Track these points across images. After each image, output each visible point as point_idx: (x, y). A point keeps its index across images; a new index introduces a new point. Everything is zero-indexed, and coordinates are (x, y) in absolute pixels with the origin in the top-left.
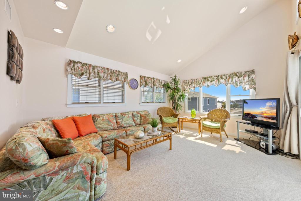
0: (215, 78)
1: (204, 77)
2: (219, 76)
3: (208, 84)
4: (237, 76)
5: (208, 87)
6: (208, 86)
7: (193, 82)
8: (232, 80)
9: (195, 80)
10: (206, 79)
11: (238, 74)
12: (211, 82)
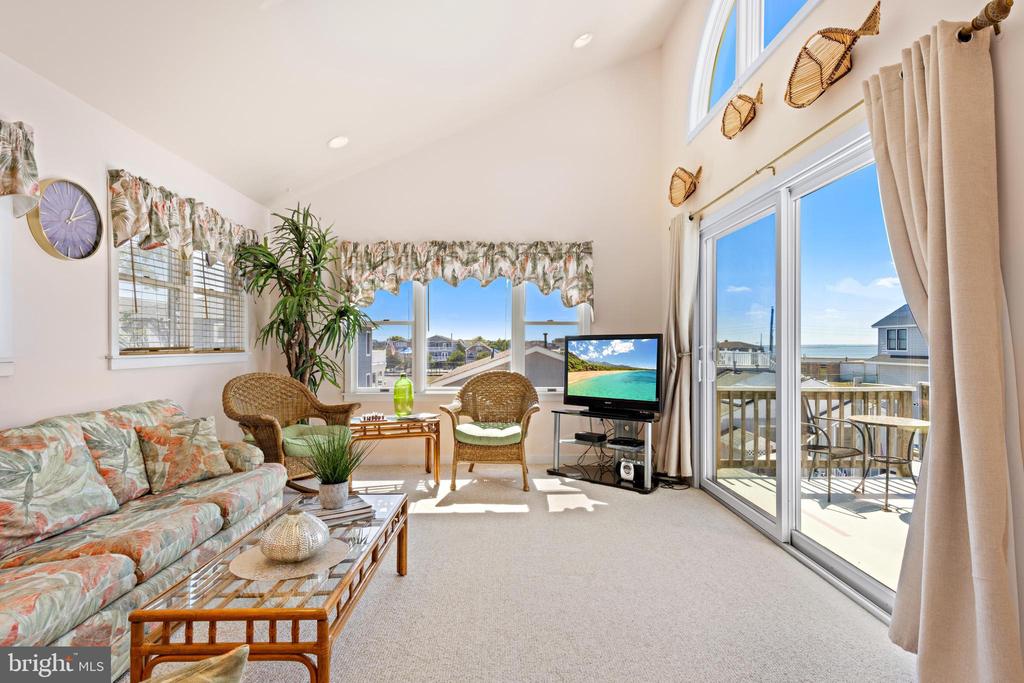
0: (481, 251)
1: (439, 239)
2: (492, 246)
3: (454, 270)
4: (547, 254)
5: (455, 285)
6: (455, 278)
7: (392, 253)
8: (534, 267)
9: (401, 249)
10: (445, 248)
11: (551, 250)
12: (467, 263)
